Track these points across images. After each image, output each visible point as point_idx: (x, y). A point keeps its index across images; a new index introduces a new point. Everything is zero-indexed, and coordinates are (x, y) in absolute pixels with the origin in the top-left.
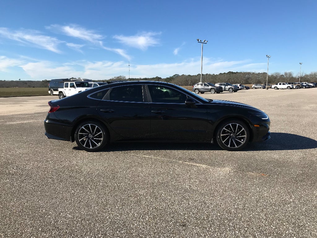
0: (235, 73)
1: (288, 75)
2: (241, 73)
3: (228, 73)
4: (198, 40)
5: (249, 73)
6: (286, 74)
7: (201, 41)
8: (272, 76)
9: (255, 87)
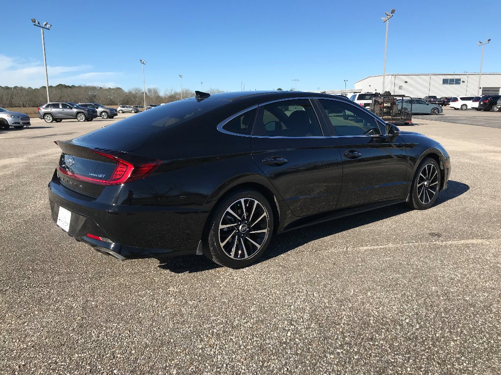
0: (69, 87)
1: (153, 92)
2: (80, 87)
3: (58, 86)
4: (35, 22)
5: (94, 88)
6: (150, 90)
7: (39, 23)
8: (130, 93)
9: (122, 110)
